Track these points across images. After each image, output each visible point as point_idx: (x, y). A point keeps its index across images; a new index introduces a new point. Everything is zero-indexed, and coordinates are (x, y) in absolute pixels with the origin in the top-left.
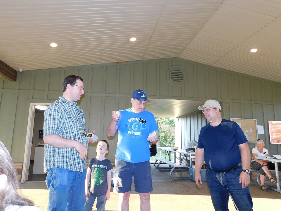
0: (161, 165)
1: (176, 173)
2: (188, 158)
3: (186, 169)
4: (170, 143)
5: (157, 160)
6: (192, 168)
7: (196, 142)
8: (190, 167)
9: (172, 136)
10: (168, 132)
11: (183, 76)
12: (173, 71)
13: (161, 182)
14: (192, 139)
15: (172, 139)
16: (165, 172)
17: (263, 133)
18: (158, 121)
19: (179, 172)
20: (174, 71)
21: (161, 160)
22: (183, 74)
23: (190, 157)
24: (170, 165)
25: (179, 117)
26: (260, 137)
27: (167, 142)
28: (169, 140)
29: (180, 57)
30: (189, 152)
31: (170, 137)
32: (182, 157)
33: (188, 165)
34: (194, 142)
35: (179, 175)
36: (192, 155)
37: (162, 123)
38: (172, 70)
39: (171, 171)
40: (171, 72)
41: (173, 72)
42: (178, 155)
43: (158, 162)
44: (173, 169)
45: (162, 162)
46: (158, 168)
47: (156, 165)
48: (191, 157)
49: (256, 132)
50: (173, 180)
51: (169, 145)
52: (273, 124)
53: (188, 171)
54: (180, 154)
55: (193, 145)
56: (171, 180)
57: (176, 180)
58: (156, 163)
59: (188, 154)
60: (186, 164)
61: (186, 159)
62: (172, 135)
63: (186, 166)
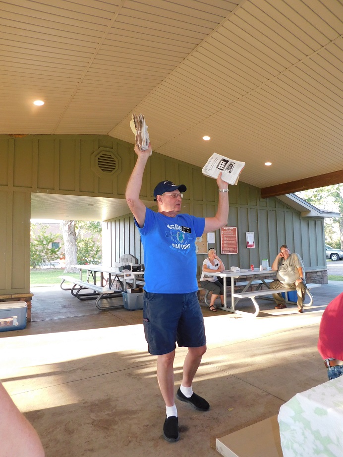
0: (82, 292)
1: (105, 301)
2: (121, 280)
3: (118, 295)
4: (93, 257)
5: (76, 285)
6: (126, 292)
7: (132, 256)
8: (123, 291)
9: (97, 247)
10: (90, 240)
11: (115, 164)
12: (101, 155)
13: (84, 316)
14: (127, 252)
15: (97, 251)
16: (88, 301)
17: (214, 243)
18: (75, 225)
19: (108, 299)
20: (103, 154)
21: (82, 285)
22: (115, 161)
23: (123, 277)
24: (95, 291)
25: (107, 221)
26: (211, 247)
27: (89, 255)
28: (92, 252)
29: (111, 134)
30: (123, 271)
31: (93, 248)
32: (113, 278)
33: (121, 288)
34: (129, 256)
35: (109, 303)
36: (126, 276)
37: (81, 227)
38: (99, 153)
39: (98, 299)
40: (98, 157)
41: (101, 157)
42: (106, 276)
43: (78, 287)
44: (101, 296)
45: (83, 287)
46: (77, 296)
47: (75, 292)
48: (126, 278)
49: (207, 241)
50: (100, 311)
51: (92, 260)
52: (225, 230)
53: (121, 296)
54: (110, 275)
55: (128, 260)
56: (97, 312)
57: (104, 311)
58: (74, 289)
59: (122, 274)
60: (118, 287)
61: (119, 280)
62: (96, 245)
63: (117, 290)
